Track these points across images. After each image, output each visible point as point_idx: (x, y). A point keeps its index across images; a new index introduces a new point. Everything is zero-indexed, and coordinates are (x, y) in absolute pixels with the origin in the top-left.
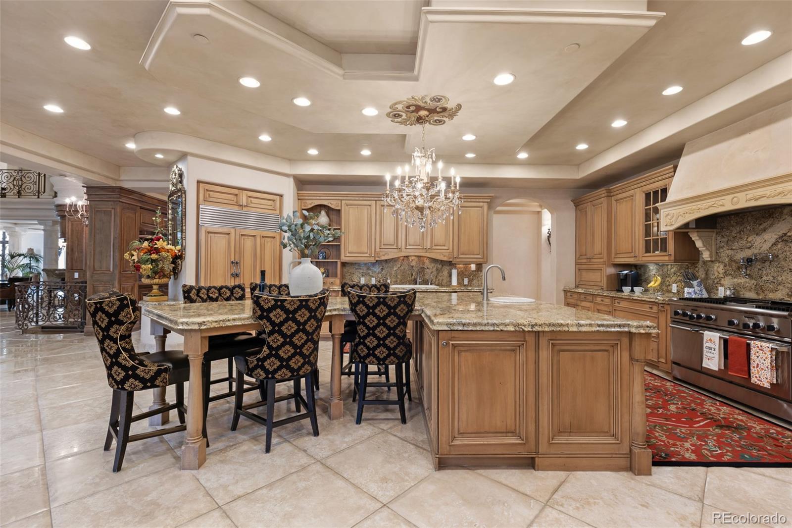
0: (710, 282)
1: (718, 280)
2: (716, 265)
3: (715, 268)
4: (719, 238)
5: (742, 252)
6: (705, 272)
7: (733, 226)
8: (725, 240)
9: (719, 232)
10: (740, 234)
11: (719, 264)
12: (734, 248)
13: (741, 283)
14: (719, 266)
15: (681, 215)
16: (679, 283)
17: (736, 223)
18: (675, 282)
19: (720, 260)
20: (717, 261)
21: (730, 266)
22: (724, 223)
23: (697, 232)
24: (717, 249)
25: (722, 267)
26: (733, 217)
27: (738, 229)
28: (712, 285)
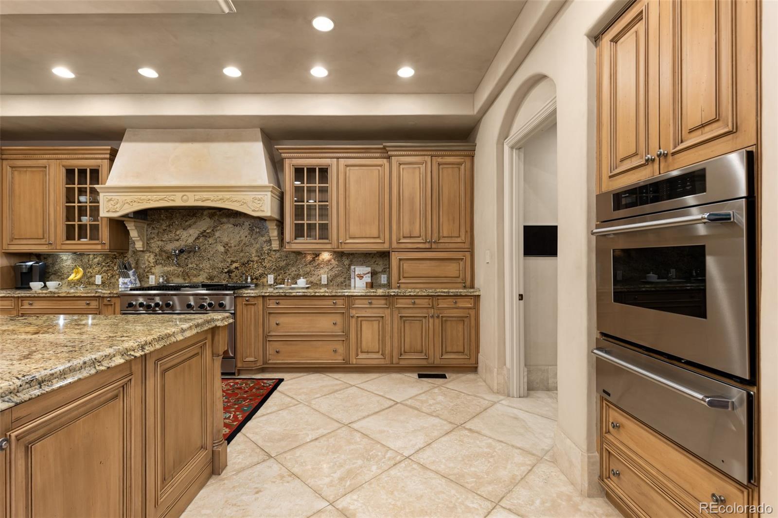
0: (141, 271)
1: (149, 269)
2: (147, 254)
3: (146, 257)
4: (150, 230)
5: (171, 244)
6: (135, 262)
7: (163, 220)
8: (156, 231)
9: (150, 224)
10: (170, 227)
11: (150, 254)
12: (164, 239)
13: (170, 271)
14: (150, 256)
15: (127, 203)
16: (105, 274)
17: (166, 217)
18: (99, 273)
19: (151, 250)
20: (147, 251)
21: (160, 255)
22: (154, 216)
23: (134, 221)
24: (148, 240)
25: (152, 256)
26: (163, 211)
27: (168, 223)
28: (143, 274)
